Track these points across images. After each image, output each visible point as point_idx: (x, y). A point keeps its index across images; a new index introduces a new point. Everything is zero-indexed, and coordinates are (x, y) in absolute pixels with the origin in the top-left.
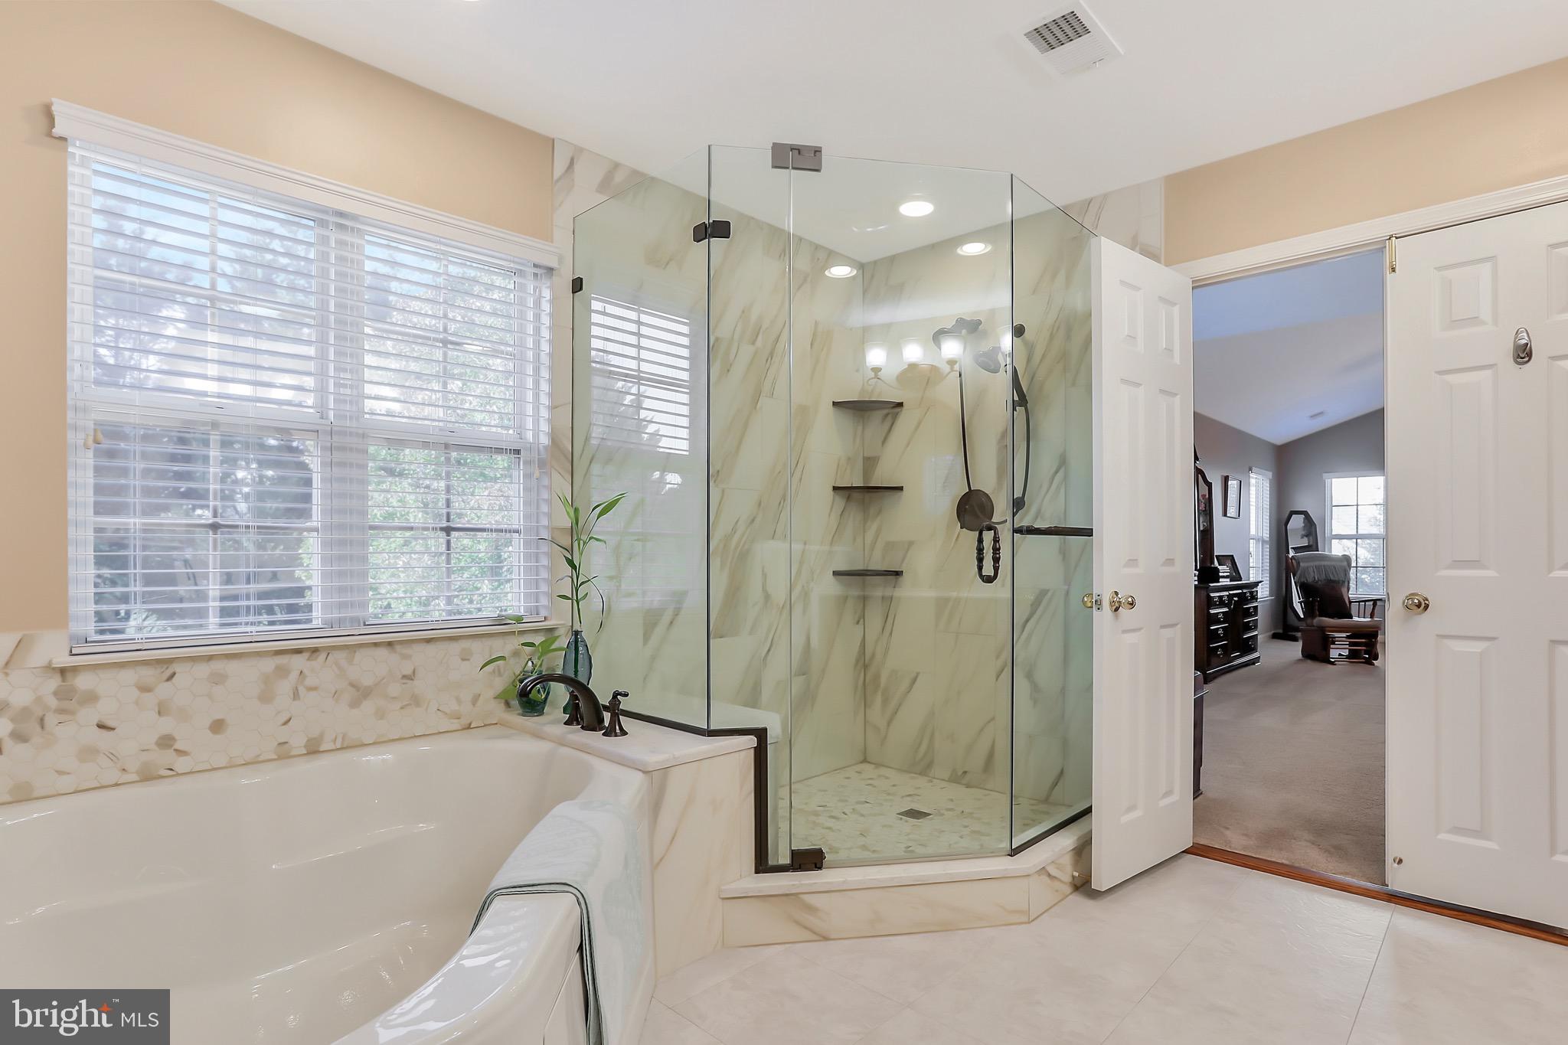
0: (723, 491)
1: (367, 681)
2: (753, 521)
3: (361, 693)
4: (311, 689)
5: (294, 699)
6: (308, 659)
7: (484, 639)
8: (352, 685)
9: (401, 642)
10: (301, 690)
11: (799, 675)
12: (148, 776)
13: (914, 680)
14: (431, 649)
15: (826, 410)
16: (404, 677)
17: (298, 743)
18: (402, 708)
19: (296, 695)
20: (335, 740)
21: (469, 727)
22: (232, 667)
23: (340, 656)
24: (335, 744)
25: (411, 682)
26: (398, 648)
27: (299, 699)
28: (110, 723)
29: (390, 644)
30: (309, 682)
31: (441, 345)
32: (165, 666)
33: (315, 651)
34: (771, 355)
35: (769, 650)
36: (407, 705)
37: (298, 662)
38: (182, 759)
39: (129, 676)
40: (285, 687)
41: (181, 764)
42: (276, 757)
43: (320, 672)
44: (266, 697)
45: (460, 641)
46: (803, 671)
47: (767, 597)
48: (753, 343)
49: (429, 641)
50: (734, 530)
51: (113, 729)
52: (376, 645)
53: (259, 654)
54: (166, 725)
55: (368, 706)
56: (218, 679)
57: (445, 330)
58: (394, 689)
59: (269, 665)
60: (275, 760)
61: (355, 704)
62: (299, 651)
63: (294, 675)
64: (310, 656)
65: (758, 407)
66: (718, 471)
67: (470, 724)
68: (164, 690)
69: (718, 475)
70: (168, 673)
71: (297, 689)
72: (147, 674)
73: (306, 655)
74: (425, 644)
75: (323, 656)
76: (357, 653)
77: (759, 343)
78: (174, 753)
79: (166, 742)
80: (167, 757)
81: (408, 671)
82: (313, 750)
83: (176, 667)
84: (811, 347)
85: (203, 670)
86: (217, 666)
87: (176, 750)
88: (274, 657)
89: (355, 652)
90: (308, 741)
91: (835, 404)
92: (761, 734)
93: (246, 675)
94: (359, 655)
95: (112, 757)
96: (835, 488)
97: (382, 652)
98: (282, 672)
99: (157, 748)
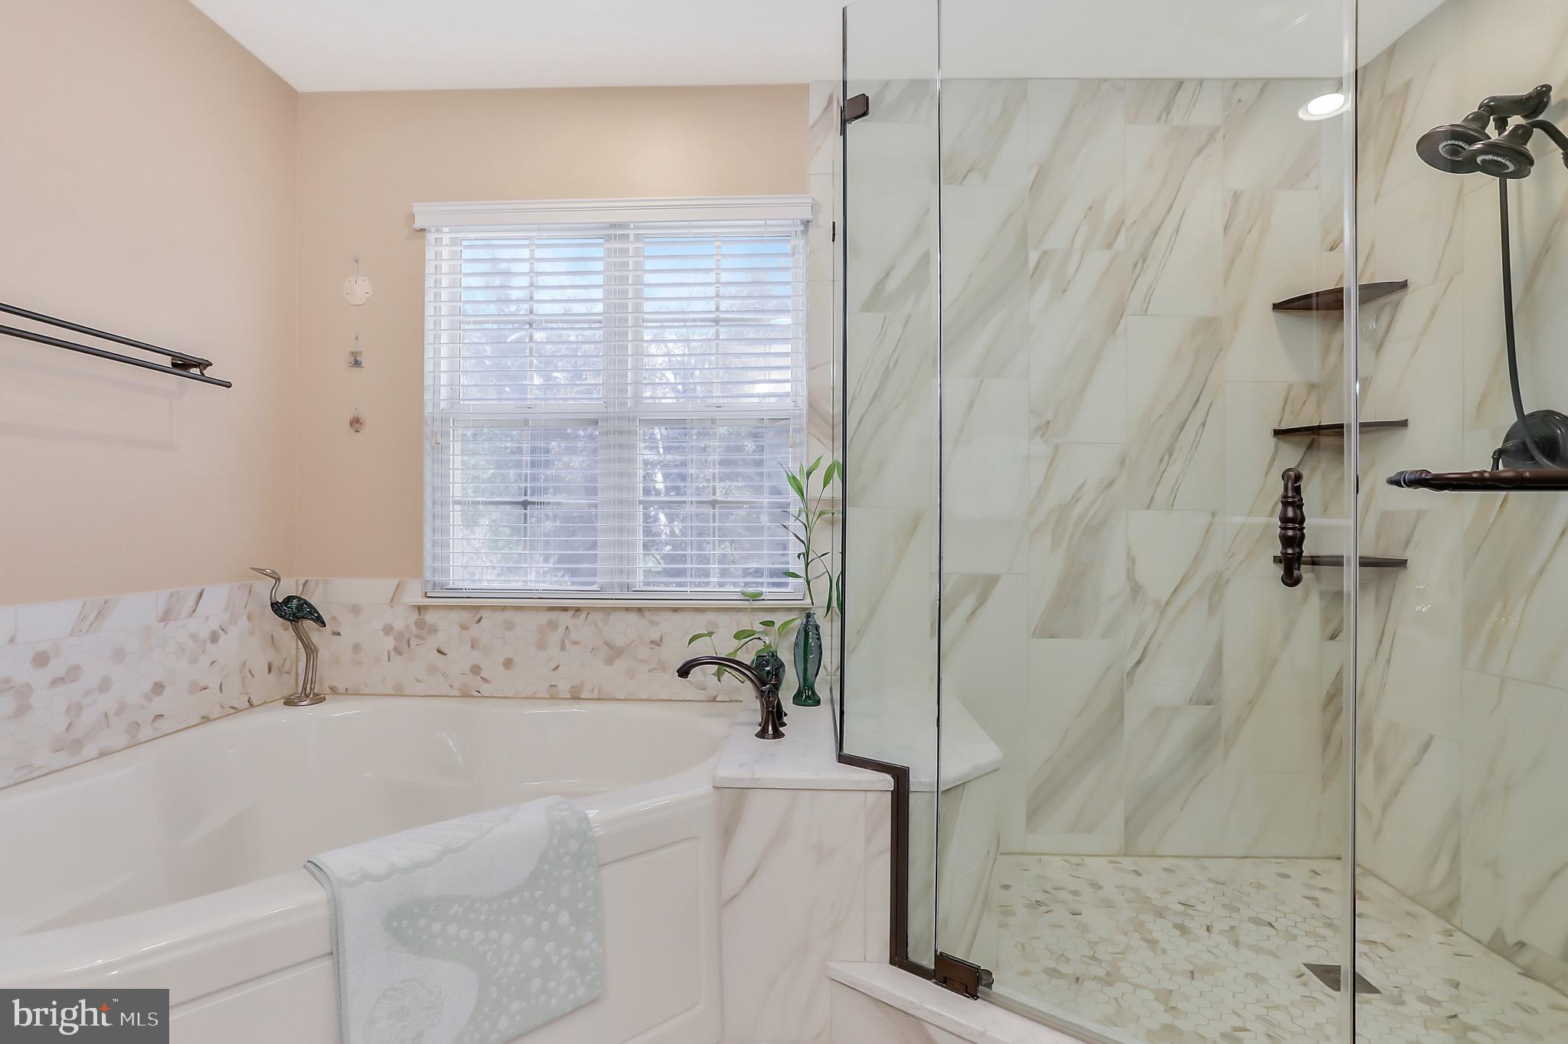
0: (1057, 447)
1: (620, 641)
2: (1110, 484)
3: (614, 653)
4: (574, 643)
5: (562, 650)
6: (572, 617)
7: (731, 614)
8: (607, 644)
9: (650, 609)
10: (568, 644)
11: (1198, 703)
12: (465, 695)
13: (1426, 746)
14: (677, 617)
15: (1259, 316)
16: (652, 642)
17: (564, 688)
18: (650, 671)
19: (563, 647)
20: (592, 691)
21: (714, 700)
22: (518, 617)
23: (597, 617)
24: (593, 692)
25: (657, 647)
26: (647, 614)
27: (565, 650)
28: (444, 650)
29: (640, 610)
30: (574, 636)
31: (714, 324)
32: (476, 611)
33: (578, 610)
34: (1144, 257)
35: (1139, 662)
36: (655, 669)
37: (565, 618)
38: (486, 685)
39: (455, 616)
40: (555, 638)
41: (486, 689)
42: (547, 696)
43: (582, 629)
44: (542, 645)
45: (707, 613)
46: (1207, 697)
47: (1136, 589)
48: (1110, 246)
49: (676, 610)
50: (1076, 498)
51: (446, 655)
52: (627, 609)
53: (536, 609)
54: (476, 657)
55: (620, 664)
56: (509, 626)
57: (717, 309)
58: (644, 652)
59: (544, 618)
60: (547, 699)
61: (609, 661)
62: (565, 609)
63: (562, 629)
64: (574, 615)
65: (1119, 330)
66: (1048, 422)
67: (716, 697)
68: (475, 629)
69: (1047, 427)
70: (477, 618)
71: (564, 641)
72: (465, 616)
73: (571, 613)
74: (671, 613)
75: (583, 616)
76: (611, 616)
77: (1121, 243)
78: (481, 679)
79: (476, 670)
80: (475, 682)
81: (656, 637)
82: (575, 697)
83: (483, 613)
84: (1225, 234)
85: (500, 617)
86: (509, 615)
87: (481, 677)
88: (548, 613)
89: (610, 614)
90: (572, 687)
91: (1277, 307)
92: (900, 776)
93: (527, 625)
94: (615, 617)
95: (445, 675)
96: (1277, 433)
97: (633, 617)
98: (553, 625)
99: (470, 673)
